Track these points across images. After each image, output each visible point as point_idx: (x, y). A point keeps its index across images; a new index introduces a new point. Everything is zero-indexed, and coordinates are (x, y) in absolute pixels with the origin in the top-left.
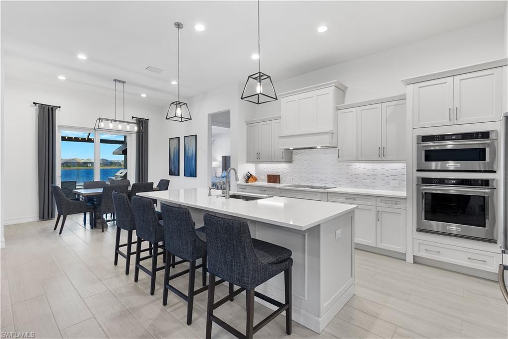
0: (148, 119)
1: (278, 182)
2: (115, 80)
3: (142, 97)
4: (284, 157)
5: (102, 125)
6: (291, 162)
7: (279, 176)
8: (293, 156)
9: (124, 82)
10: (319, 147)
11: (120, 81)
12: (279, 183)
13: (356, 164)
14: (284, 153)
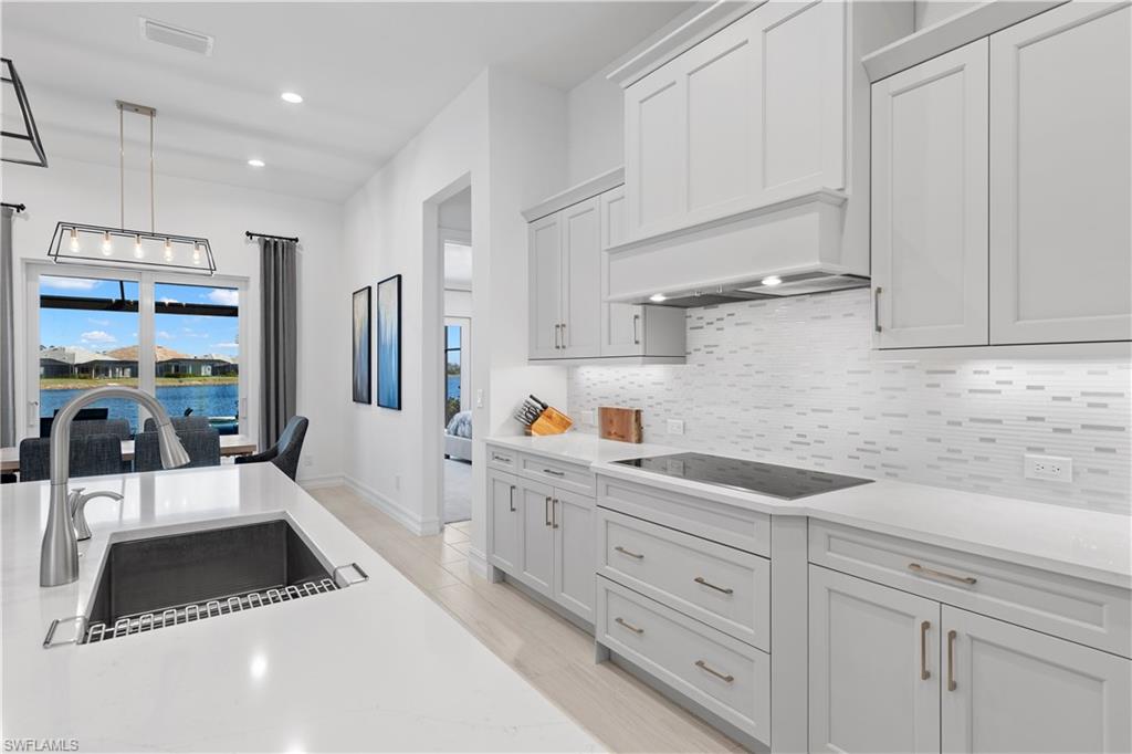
0: (296, 240)
1: (634, 438)
2: (122, 105)
3: (252, 166)
4: (640, 339)
5: (74, 245)
6: (681, 357)
7: (638, 412)
8: (690, 333)
9: (152, 112)
10: (771, 282)
11: (137, 109)
12: (640, 441)
13: (982, 366)
14: (640, 322)
